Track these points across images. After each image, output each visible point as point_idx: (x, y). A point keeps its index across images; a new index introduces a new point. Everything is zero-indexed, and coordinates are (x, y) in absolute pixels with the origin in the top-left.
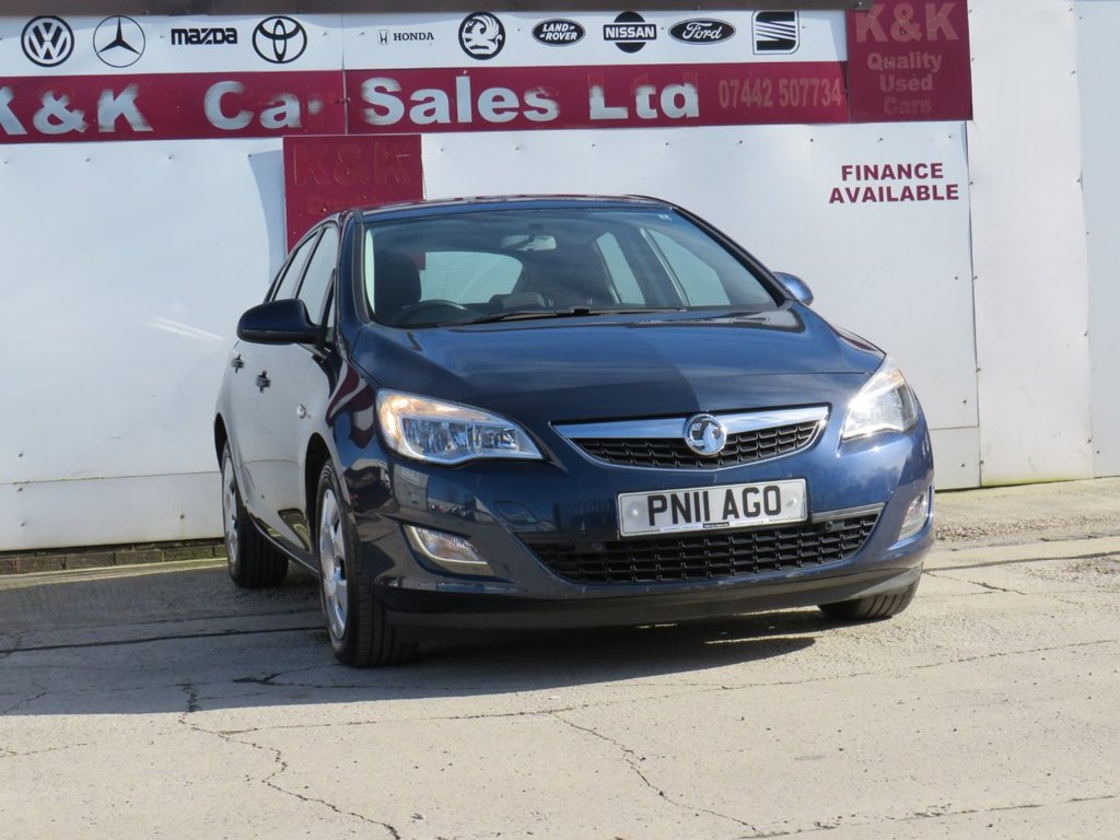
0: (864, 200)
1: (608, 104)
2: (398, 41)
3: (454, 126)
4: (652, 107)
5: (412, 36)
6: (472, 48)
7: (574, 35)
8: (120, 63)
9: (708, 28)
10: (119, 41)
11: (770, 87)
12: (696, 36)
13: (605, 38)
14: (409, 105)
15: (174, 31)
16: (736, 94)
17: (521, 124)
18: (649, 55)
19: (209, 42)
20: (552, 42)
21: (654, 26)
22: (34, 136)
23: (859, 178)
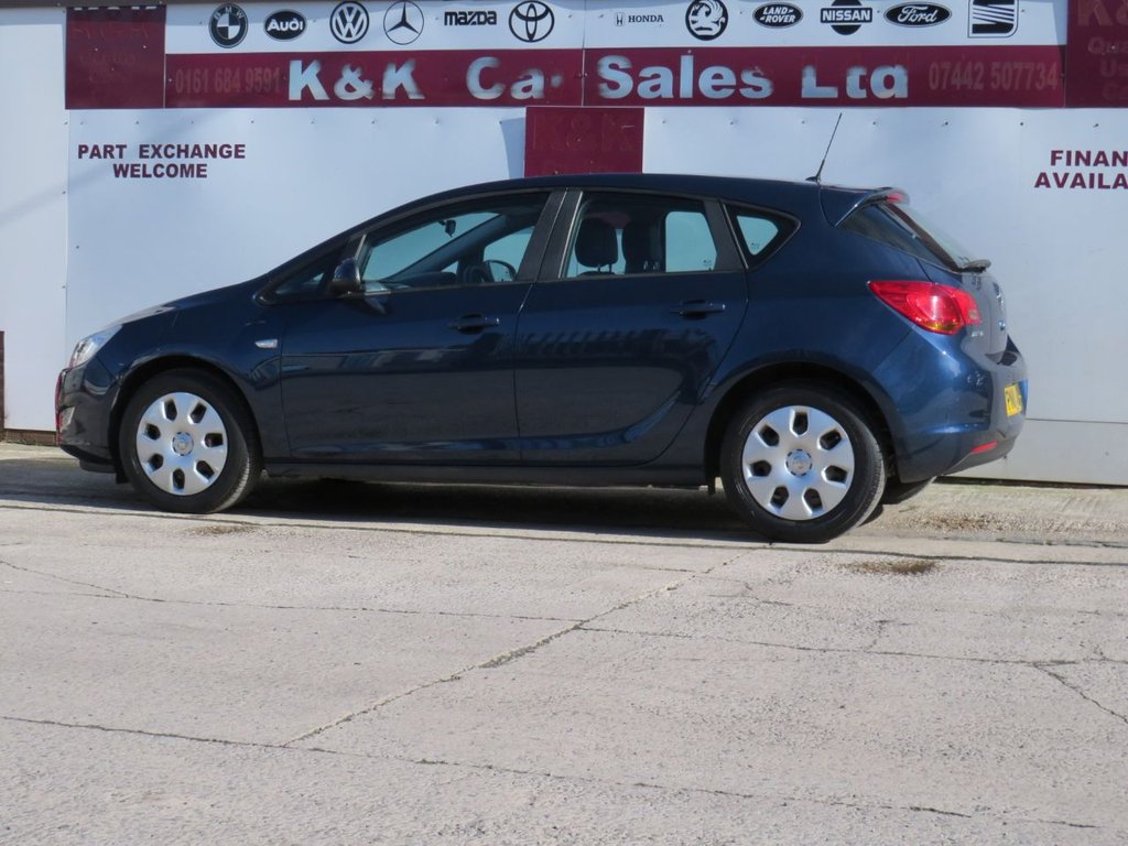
0: (1073, 185)
1: (820, 83)
2: (632, 24)
3: (676, 101)
4: (862, 87)
5: (645, 19)
6: (698, 29)
7: (793, 18)
8: (403, 41)
9: (923, 12)
10: (404, 23)
11: (982, 69)
12: (911, 19)
13: (822, 21)
14: (637, 80)
15: (447, 14)
16: (946, 75)
17: (736, 100)
18: (864, 38)
19: (474, 23)
20: (772, 24)
21: (871, 9)
22: (335, 101)
23: (1069, 163)
